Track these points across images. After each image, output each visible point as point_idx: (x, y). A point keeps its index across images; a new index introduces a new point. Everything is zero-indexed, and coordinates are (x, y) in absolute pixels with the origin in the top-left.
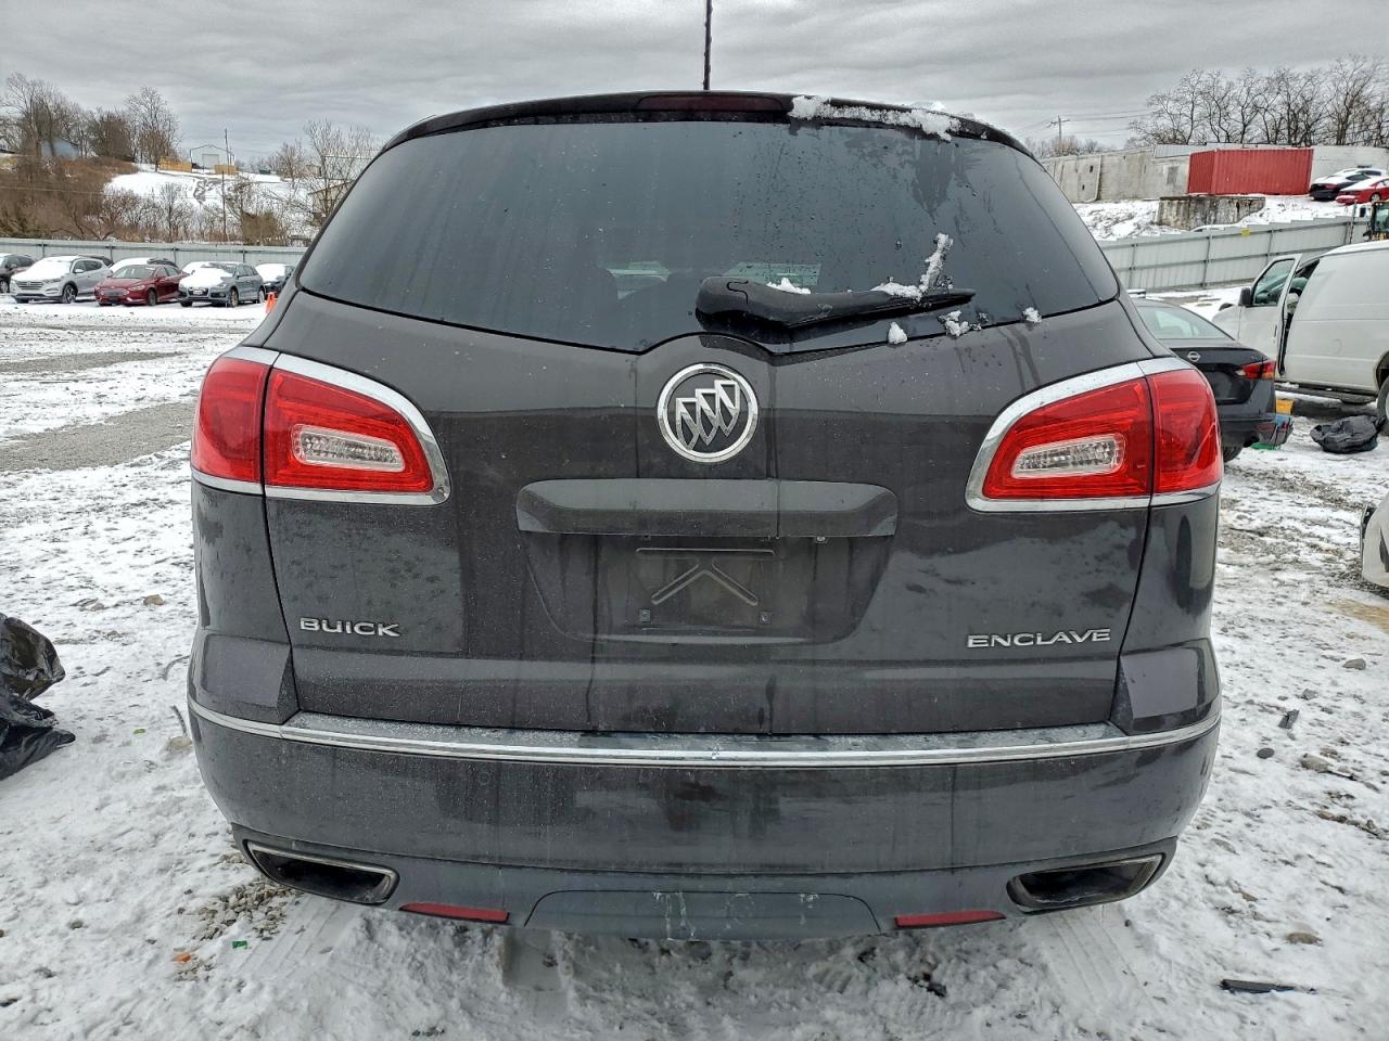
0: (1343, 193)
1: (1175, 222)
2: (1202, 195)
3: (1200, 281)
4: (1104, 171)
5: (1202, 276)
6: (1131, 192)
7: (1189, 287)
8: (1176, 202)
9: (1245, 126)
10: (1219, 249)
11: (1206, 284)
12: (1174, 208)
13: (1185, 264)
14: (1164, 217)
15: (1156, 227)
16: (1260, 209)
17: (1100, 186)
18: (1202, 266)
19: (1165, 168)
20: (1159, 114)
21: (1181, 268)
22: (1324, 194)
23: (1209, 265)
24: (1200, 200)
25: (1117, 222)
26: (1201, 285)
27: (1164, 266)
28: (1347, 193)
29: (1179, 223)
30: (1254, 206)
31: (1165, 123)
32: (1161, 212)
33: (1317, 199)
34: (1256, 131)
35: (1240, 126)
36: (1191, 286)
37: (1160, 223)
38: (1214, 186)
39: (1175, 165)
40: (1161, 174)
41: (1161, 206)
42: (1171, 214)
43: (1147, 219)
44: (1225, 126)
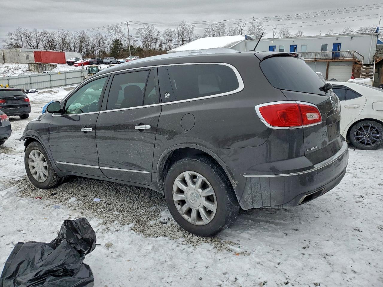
0: (75, 64)
1: (34, 70)
2: (40, 63)
3: (50, 86)
4: (5, 54)
5: (50, 85)
6: (15, 61)
7: (47, 88)
8: (33, 65)
9: (38, 44)
10: (53, 77)
11: (52, 87)
12: (33, 66)
13: (45, 82)
14: (30, 69)
15: (28, 71)
16: (56, 67)
17: (4, 59)
18: (50, 82)
19: (25, 55)
20: (11, 39)
21: (44, 83)
22: (70, 64)
23: (52, 82)
24: (40, 64)
25: (15, 70)
26: (51, 87)
27: (39, 82)
28: (76, 64)
29: (35, 70)
30: (54, 66)
31: (14, 42)
32: (29, 67)
33: (69, 65)
34: (41, 46)
35: (36, 44)
36: (48, 88)
37: (30, 70)
38: (42, 61)
39: (28, 54)
40: (24, 56)
41: (29, 66)
42: (32, 68)
43: (25, 69)
44: (32, 43)
